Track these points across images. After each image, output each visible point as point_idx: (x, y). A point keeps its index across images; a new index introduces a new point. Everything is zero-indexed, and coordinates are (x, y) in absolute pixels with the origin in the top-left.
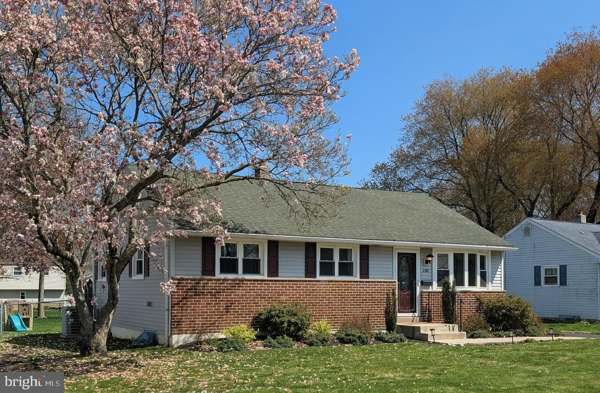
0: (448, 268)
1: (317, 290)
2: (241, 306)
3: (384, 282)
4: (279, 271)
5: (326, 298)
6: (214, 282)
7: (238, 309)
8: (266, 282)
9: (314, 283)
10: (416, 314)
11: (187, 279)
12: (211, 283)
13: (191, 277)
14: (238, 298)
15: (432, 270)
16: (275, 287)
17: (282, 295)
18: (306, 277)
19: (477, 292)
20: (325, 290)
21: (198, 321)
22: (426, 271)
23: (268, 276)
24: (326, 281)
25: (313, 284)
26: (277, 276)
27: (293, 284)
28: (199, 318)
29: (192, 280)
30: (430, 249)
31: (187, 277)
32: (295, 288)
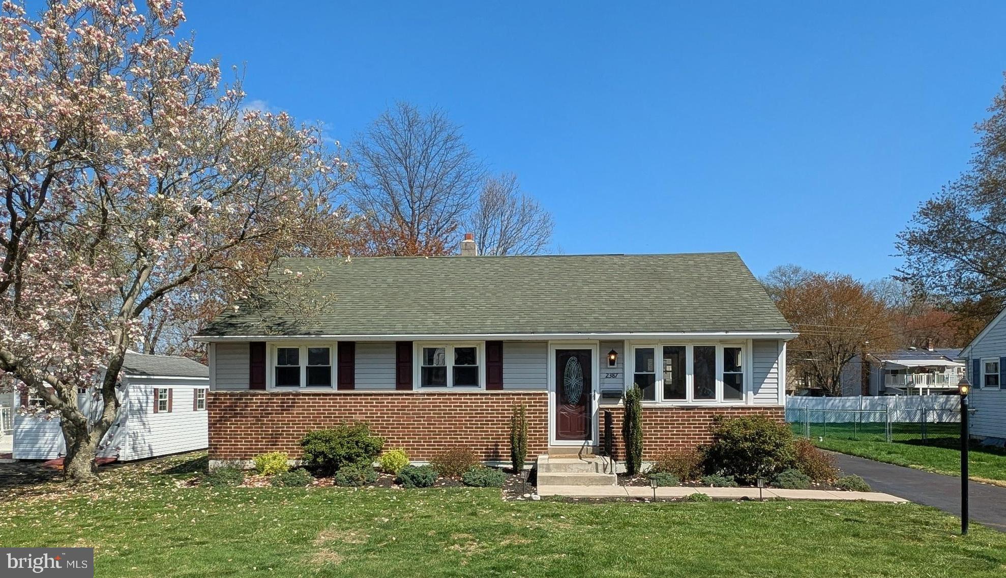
0: (653, 371)
1: (409, 406)
2: (297, 428)
3: (524, 394)
4: (356, 381)
5: (424, 417)
6: (259, 397)
7: (293, 431)
8: (332, 397)
9: (404, 397)
10: (591, 442)
11: (225, 395)
12: (256, 399)
13: (229, 392)
14: (292, 417)
15: (623, 374)
16: (344, 403)
17: (356, 414)
18: (397, 389)
19: (715, 409)
20: (423, 406)
21: (241, 445)
22: (613, 376)
23: (339, 388)
24: (424, 394)
25: (402, 399)
26: (353, 388)
27: (371, 399)
28: (242, 441)
29: (231, 395)
30: (620, 343)
31: (225, 392)
32: (374, 404)
